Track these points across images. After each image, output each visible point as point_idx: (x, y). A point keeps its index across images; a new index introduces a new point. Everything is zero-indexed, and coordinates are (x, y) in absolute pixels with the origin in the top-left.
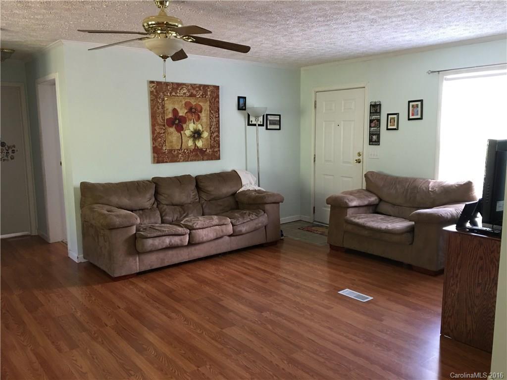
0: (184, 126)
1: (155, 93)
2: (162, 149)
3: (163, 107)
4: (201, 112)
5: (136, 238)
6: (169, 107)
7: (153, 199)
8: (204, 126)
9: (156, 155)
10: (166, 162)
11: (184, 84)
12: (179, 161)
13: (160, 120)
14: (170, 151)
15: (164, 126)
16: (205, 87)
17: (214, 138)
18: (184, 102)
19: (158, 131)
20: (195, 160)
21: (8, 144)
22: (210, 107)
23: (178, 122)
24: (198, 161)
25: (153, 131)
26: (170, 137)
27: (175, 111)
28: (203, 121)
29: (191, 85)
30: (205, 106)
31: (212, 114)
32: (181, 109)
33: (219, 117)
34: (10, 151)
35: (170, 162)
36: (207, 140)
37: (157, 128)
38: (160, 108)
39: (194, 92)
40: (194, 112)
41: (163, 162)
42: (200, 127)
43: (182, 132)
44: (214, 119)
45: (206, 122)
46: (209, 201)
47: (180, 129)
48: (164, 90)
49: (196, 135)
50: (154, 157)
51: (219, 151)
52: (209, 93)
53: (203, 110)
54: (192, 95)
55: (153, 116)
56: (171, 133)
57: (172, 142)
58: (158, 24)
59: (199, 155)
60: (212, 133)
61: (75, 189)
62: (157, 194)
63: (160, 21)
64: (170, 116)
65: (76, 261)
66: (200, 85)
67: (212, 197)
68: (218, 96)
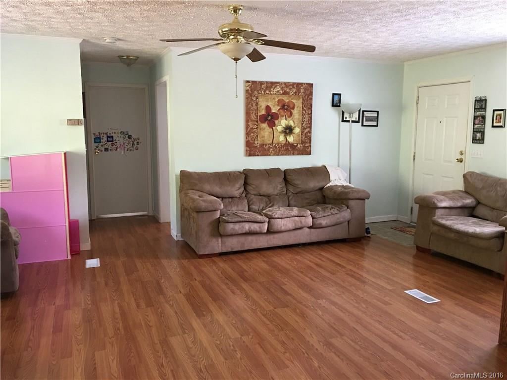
0: (276, 122)
1: (250, 92)
2: (254, 143)
3: (257, 104)
4: (293, 108)
5: (219, 222)
6: (263, 104)
7: (243, 189)
8: (296, 123)
9: (248, 149)
10: (258, 155)
11: (278, 83)
12: (270, 155)
13: (253, 117)
14: (262, 145)
15: (257, 122)
16: (298, 85)
17: (306, 134)
18: (277, 100)
19: (251, 127)
20: (286, 155)
21: (134, 137)
22: (303, 103)
23: (270, 118)
24: (289, 155)
25: (247, 127)
26: (262, 132)
27: (268, 108)
28: (295, 117)
29: (285, 83)
30: (298, 103)
31: (305, 110)
32: (274, 106)
33: (311, 113)
34: (135, 143)
35: (261, 156)
36: (298, 135)
37: (250, 123)
38: (254, 105)
39: (288, 90)
40: (286, 109)
41: (254, 155)
42: (292, 123)
43: (274, 128)
44: (307, 116)
45: (299, 119)
46: (296, 194)
47: (272, 125)
48: (259, 88)
49: (288, 131)
50: (247, 151)
51: (310, 146)
52: (302, 91)
53: (296, 107)
54: (285, 93)
55: (248, 113)
56: (264, 129)
57: (263, 137)
58: (231, 30)
59: (289, 149)
60: (303, 129)
61: (176, 175)
62: (246, 184)
63: (232, 27)
64: (263, 112)
65: (175, 238)
66: (294, 83)
67: (299, 190)
68: (311, 94)
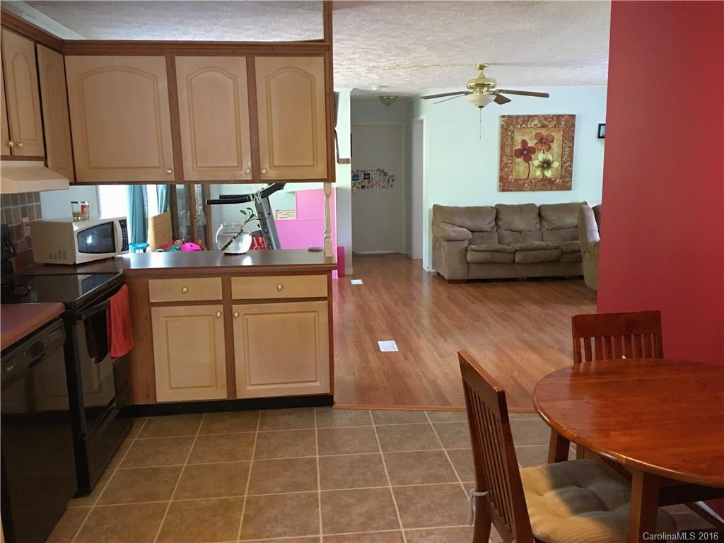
0: (533, 156)
1: (505, 127)
2: (508, 178)
3: (512, 138)
4: (552, 142)
5: (467, 250)
6: (519, 138)
7: (494, 223)
8: (555, 156)
9: (502, 184)
10: (512, 191)
11: (536, 116)
12: (525, 191)
13: (508, 151)
14: (517, 180)
15: (512, 156)
16: (558, 117)
17: (566, 168)
18: (534, 133)
19: (506, 161)
20: (542, 190)
21: (390, 174)
22: (563, 136)
23: (526, 153)
24: (546, 190)
25: (501, 161)
26: (517, 167)
27: (524, 143)
28: (554, 151)
29: (544, 116)
30: (558, 136)
31: (565, 143)
32: (531, 140)
33: (573, 146)
34: (390, 180)
35: (515, 191)
36: (557, 169)
37: (505, 159)
38: (509, 139)
39: (547, 123)
40: (544, 143)
41: (508, 190)
42: (550, 157)
43: (530, 162)
44: (568, 149)
45: (558, 152)
46: (551, 230)
47: (528, 159)
48: (514, 123)
49: (545, 165)
50: (500, 186)
51: (571, 181)
52: (563, 123)
53: (555, 141)
54: (543, 126)
55: (502, 148)
56: (519, 164)
57: (518, 172)
58: (477, 85)
59: (547, 184)
60: (563, 163)
62: (497, 218)
64: (519, 147)
66: (554, 116)
67: (555, 226)
68: (573, 125)
